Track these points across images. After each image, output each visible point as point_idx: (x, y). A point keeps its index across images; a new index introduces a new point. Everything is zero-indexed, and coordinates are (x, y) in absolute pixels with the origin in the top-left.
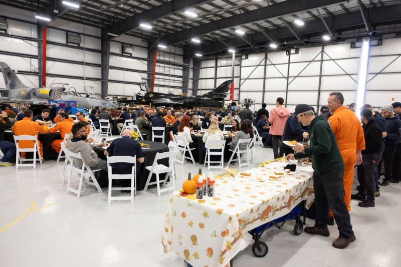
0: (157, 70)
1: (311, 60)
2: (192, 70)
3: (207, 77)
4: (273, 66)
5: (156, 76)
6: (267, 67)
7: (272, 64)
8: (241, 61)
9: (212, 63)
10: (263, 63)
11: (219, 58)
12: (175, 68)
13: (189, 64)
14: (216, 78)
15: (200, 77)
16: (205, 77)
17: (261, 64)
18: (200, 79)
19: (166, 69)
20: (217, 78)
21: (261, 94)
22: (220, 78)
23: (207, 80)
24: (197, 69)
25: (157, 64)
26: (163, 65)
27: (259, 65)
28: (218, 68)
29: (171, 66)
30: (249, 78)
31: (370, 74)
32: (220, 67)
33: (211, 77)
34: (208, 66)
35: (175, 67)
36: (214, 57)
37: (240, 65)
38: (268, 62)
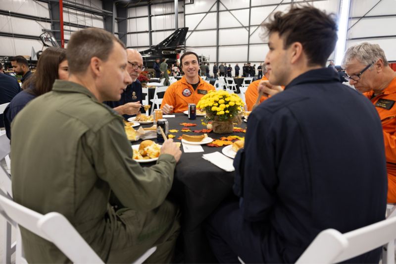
0: (66, 18)
1: (279, 2)
2: (116, 21)
3: (138, 31)
4: (228, 12)
5: (66, 27)
6: (221, 14)
7: (227, 10)
8: (184, 7)
9: (144, 11)
10: (215, 8)
11: (152, 4)
12: (92, 18)
13: (112, 11)
14: (151, 32)
15: (128, 31)
16: (136, 31)
17: (212, 10)
18: (129, 33)
19: (79, 17)
20: (153, 31)
21: (215, 49)
22: (157, 31)
23: (139, 34)
24: (123, 20)
25: (64, 9)
26: (74, 11)
27: (209, 12)
28: (152, 18)
29: (86, 14)
30: (197, 29)
31: (353, 18)
32: (156, 16)
33: (145, 30)
34: (138, 16)
35: (93, 15)
36: (146, 3)
37: (183, 12)
38: (222, 8)
